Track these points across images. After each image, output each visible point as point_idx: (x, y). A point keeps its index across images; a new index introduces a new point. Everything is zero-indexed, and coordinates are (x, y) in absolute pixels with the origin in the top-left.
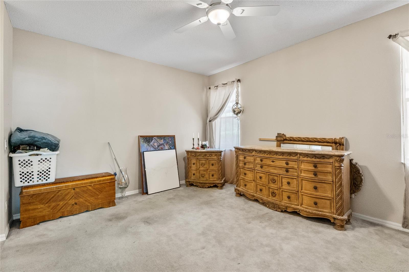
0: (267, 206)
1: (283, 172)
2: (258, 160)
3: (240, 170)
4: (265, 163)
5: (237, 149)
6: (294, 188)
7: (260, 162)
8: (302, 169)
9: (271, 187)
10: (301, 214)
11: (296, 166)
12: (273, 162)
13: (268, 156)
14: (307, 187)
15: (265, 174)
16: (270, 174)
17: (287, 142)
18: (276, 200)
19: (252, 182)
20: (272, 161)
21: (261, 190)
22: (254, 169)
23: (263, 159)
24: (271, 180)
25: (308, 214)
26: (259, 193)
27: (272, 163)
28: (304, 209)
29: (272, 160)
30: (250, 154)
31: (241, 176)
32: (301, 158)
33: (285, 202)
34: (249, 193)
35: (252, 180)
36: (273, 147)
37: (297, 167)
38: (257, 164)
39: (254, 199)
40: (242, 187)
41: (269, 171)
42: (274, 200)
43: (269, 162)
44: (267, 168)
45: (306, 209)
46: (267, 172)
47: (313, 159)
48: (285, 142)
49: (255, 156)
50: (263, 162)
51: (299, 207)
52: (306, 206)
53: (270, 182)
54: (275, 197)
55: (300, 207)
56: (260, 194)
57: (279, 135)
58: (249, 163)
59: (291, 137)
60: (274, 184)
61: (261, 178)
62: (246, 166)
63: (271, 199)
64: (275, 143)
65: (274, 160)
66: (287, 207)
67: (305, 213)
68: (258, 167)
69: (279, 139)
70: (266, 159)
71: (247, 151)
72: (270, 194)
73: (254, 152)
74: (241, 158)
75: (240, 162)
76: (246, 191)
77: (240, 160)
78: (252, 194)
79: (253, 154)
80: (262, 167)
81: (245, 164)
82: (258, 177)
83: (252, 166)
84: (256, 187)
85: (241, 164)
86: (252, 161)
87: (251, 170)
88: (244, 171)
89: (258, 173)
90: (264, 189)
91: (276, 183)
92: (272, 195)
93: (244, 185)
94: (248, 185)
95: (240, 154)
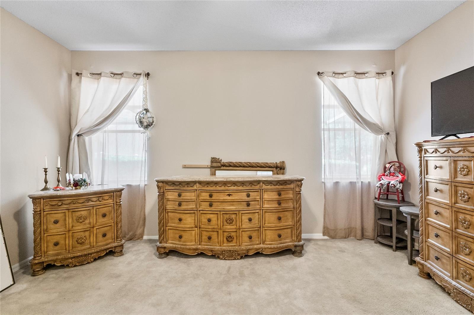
0: (221, 257)
1: (243, 207)
2: (205, 196)
3: (168, 215)
4: (217, 198)
5: (162, 183)
6: (256, 224)
7: (208, 198)
8: (265, 199)
9: (227, 230)
10: (264, 253)
11: (259, 197)
12: (229, 195)
13: (223, 188)
14: (271, 219)
15: (217, 214)
16: (226, 212)
17: (225, 168)
18: (234, 246)
19: (193, 229)
20: (228, 195)
21: (210, 238)
22: (196, 209)
23: (213, 193)
24: (226, 221)
25: (272, 250)
26: (206, 243)
27: (228, 198)
28: (269, 246)
29: (229, 193)
30: (191, 188)
31: (169, 224)
32: (264, 187)
33: (245, 245)
34: (188, 247)
35: (193, 226)
37: (259, 198)
38: (201, 201)
39: (197, 254)
40: (172, 240)
41: (224, 209)
42: (232, 246)
43: (223, 197)
44: (220, 205)
45: (271, 246)
46: (220, 211)
47: (277, 186)
48: (222, 168)
49: (199, 190)
50: (213, 198)
51: (262, 246)
52: (270, 241)
53: (225, 223)
54: (231, 242)
55: (263, 245)
56: (209, 243)
57: (214, 160)
58: (188, 201)
59: (231, 162)
60: (231, 225)
61: (209, 220)
62: (183, 207)
63: (226, 246)
64: (208, 171)
65: (230, 193)
66: (248, 250)
67: (270, 250)
68: (205, 206)
69: (215, 164)
70: (218, 194)
71: (183, 184)
72: (225, 239)
73: (197, 184)
74: (171, 195)
75: (168, 203)
76: (182, 245)
77: (168, 200)
78: (194, 247)
79: (195, 187)
80: (211, 205)
81: (180, 205)
82: (204, 219)
83: (192, 206)
84: (201, 236)
85: (170, 206)
86: (194, 198)
87: (192, 212)
88: (179, 216)
89: (205, 215)
90: (214, 235)
91: (234, 223)
92: (228, 241)
93: (178, 236)
94: (186, 236)
95: (169, 190)
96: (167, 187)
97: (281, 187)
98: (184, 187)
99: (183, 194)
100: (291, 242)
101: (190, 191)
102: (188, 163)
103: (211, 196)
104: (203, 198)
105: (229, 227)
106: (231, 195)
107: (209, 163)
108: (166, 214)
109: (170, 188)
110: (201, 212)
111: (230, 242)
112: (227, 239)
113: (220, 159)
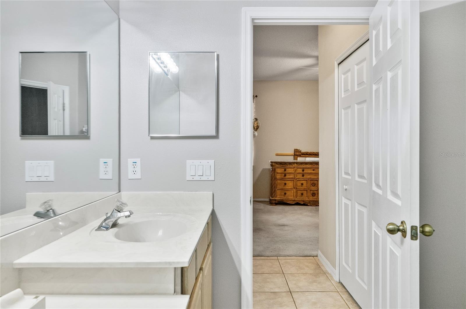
0: (309, 204)
2: (300, 171)
3: (277, 182)
4: (307, 172)
5: (274, 163)
7: (301, 171)
9: (312, 190)
12: (314, 170)
13: (310, 166)
15: (307, 180)
17: (303, 156)
18: (316, 198)
19: (293, 189)
20: (313, 170)
21: (302, 194)
22: (294, 178)
23: (304, 169)
24: (312, 185)
26: (300, 197)
27: (313, 172)
30: (291, 166)
31: (278, 187)
34: (290, 199)
35: (293, 187)
36: (291, 159)
38: (297, 174)
39: (295, 203)
40: (279, 196)
41: (311, 178)
43: (310, 171)
44: (308, 176)
46: (308, 179)
49: (296, 167)
50: (304, 172)
53: (311, 186)
56: (302, 197)
57: (296, 151)
58: (290, 174)
59: (308, 152)
60: (315, 187)
61: (302, 184)
62: (287, 177)
63: (312, 198)
64: (293, 157)
68: (300, 176)
69: (298, 154)
70: (307, 169)
71: (287, 164)
72: (311, 195)
73: (295, 164)
74: (279, 170)
75: (278, 175)
76: (286, 198)
77: (278, 173)
78: (293, 199)
79: (294, 166)
80: (303, 176)
81: (285, 176)
82: (299, 184)
83: (292, 176)
84: (297, 192)
85: (278, 176)
86: (293, 172)
87: (292, 180)
88: (284, 182)
89: (299, 181)
90: (305, 193)
91: (316, 186)
92: (312, 195)
93: (283, 194)
94: (288, 193)
95: (278, 168)
96: (277, 166)
98: (288, 165)
99: (287, 170)
101: (291, 168)
102: (279, 152)
103: (303, 171)
104: (298, 172)
105: (313, 188)
106: (315, 170)
107: (293, 153)
108: (276, 181)
109: (278, 166)
110: (297, 179)
111: (314, 196)
112: (312, 194)
113: (300, 150)
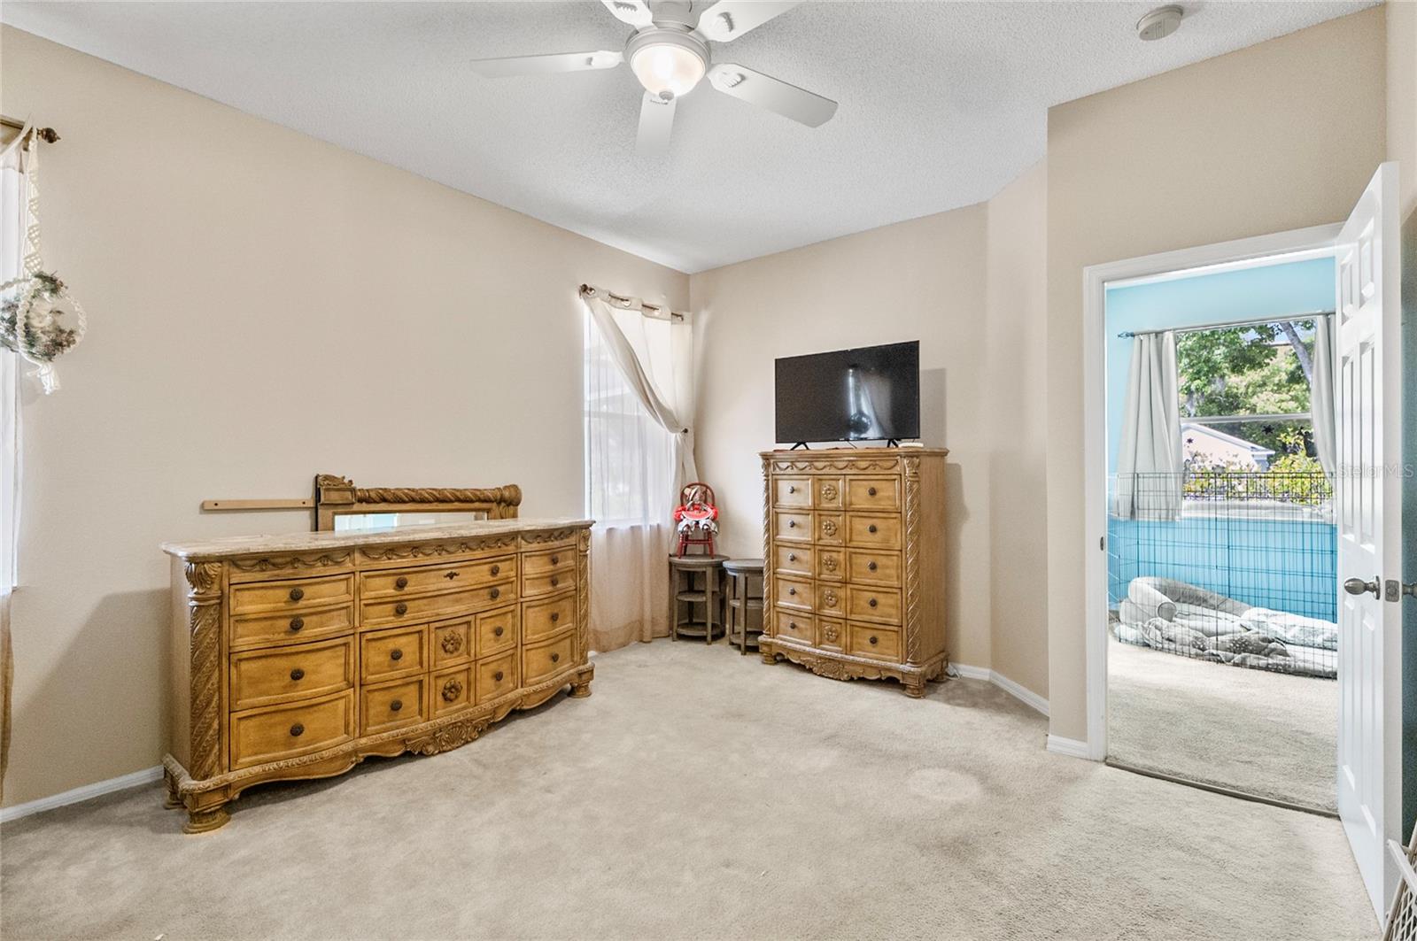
0: (431, 749)
1: (481, 602)
2: (383, 587)
4: (420, 588)
6: (508, 641)
7: (391, 591)
8: (528, 577)
9: (445, 672)
10: (525, 707)
11: (513, 573)
12: (451, 576)
13: (435, 559)
14: (536, 620)
15: (420, 632)
16: (442, 623)
17: (365, 507)
18: (464, 708)
19: (343, 694)
20: (448, 575)
21: (396, 707)
22: (352, 632)
23: (406, 576)
24: (444, 647)
25: (541, 695)
26: (384, 726)
27: (448, 583)
28: (536, 686)
29: (449, 571)
30: (333, 570)
31: (243, 702)
32: (525, 546)
33: (488, 697)
34: (326, 754)
35: (343, 684)
36: (293, 533)
37: (515, 575)
38: (366, 605)
39: (353, 765)
40: (253, 756)
41: (438, 615)
42: (458, 710)
43: (436, 582)
44: (426, 608)
45: (541, 685)
46: (428, 623)
47: (550, 543)
48: (356, 507)
49: (361, 572)
50: (407, 590)
51: (520, 691)
52: (536, 676)
53: (441, 652)
54: (456, 702)
55: (522, 689)
56: (393, 723)
57: (325, 484)
58: (322, 612)
60: (456, 654)
61: (396, 655)
62: (307, 633)
63: (444, 715)
64: (305, 518)
65: (454, 571)
66: (495, 711)
67: (537, 697)
68: (381, 617)
69: (335, 496)
70: (421, 575)
71: (306, 559)
72: (440, 698)
73: (357, 555)
74: (248, 604)
75: (241, 629)
76: (304, 754)
77: (242, 619)
78: (348, 747)
79: (348, 566)
80: (400, 611)
81: (296, 626)
82: (376, 656)
83: (337, 624)
84: (363, 707)
85: (246, 639)
86: (347, 597)
87: (339, 643)
88: (286, 664)
89: (378, 644)
90: (409, 697)
91: (462, 648)
92: (446, 699)
93: (281, 732)
94: (312, 722)
95: (243, 586)
96: (237, 577)
97: (557, 543)
98: (312, 566)
99: (307, 591)
100: (571, 667)
101: (331, 579)
103: (401, 585)
104: (373, 594)
105: (450, 662)
106: (455, 574)
107: (307, 494)
108: (233, 670)
109: (247, 577)
110: (369, 636)
111: (451, 701)
112: (444, 695)
113: (346, 481)
